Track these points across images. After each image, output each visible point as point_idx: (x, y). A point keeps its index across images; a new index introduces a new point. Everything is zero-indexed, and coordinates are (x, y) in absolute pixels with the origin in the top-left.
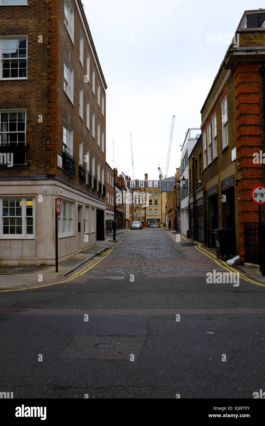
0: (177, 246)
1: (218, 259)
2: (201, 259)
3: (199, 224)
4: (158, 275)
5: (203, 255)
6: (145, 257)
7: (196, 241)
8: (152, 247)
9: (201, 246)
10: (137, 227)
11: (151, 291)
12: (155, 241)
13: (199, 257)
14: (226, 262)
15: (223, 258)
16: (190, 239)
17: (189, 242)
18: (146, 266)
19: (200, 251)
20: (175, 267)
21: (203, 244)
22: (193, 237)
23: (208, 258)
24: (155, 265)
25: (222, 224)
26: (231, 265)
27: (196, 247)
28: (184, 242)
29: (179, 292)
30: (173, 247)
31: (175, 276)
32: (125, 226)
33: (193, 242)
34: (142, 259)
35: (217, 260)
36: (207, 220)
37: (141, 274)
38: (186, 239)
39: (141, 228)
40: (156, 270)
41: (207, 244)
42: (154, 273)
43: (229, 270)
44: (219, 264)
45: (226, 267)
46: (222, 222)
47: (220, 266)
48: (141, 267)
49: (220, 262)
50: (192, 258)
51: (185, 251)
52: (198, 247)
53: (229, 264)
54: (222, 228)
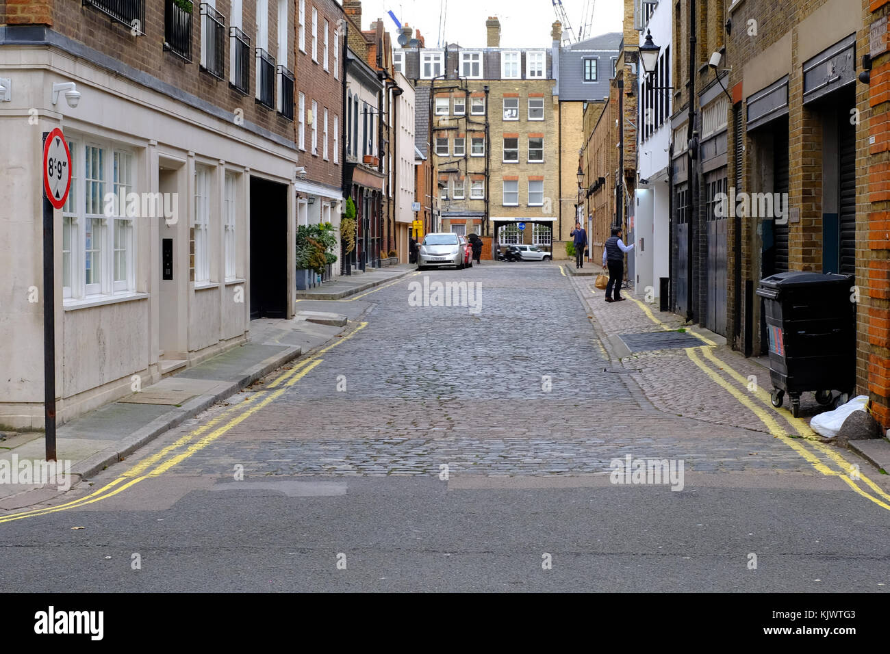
0: (608, 347)
1: (778, 410)
2: (701, 409)
3: (711, 250)
4: (499, 479)
5: (717, 387)
6: (457, 394)
7: (697, 326)
8: (496, 352)
9: (715, 351)
10: (448, 258)
11: (455, 549)
12: (517, 323)
13: (696, 396)
14: (808, 423)
15: (796, 406)
16: (672, 317)
17: (666, 328)
18: (452, 438)
19: (707, 370)
20: (580, 443)
21: (724, 340)
22: (683, 304)
23: (737, 402)
24: (493, 433)
25: (804, 252)
26: (830, 435)
27: (690, 351)
28: (645, 331)
29: (578, 555)
30: (590, 349)
31: (574, 483)
32: (392, 255)
33: (682, 331)
34: (441, 404)
35: (770, 411)
36: (744, 234)
37: (424, 472)
38: (654, 314)
39: (463, 265)
40: (493, 456)
41: (740, 341)
42: (483, 470)
43: (817, 460)
44: (776, 431)
45: (807, 446)
46: (804, 245)
47: (780, 441)
48: (428, 442)
49: (784, 424)
50: (664, 401)
51: (640, 371)
52: (700, 354)
53: (820, 431)
54: (805, 269)
